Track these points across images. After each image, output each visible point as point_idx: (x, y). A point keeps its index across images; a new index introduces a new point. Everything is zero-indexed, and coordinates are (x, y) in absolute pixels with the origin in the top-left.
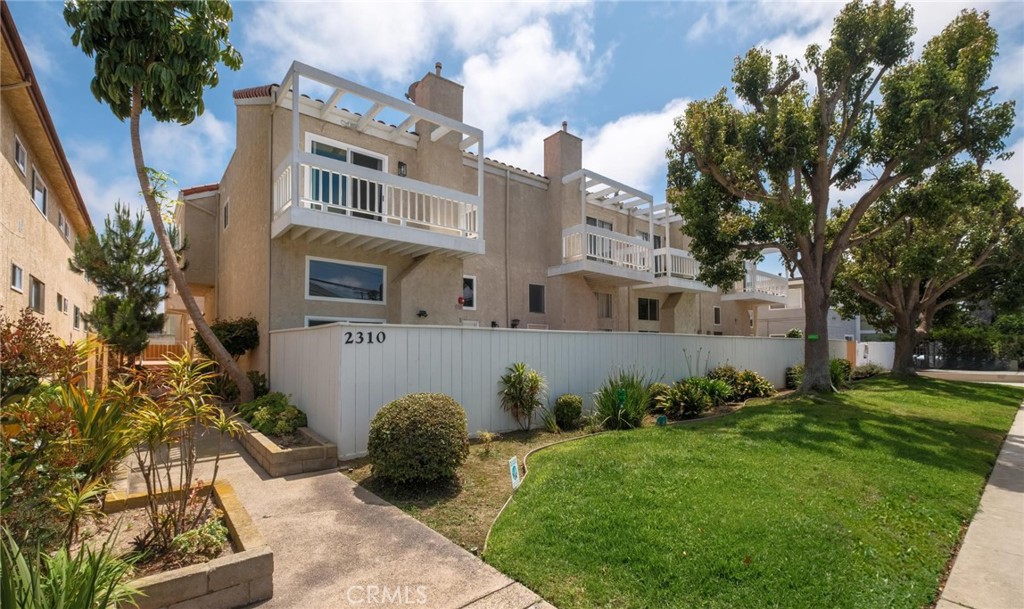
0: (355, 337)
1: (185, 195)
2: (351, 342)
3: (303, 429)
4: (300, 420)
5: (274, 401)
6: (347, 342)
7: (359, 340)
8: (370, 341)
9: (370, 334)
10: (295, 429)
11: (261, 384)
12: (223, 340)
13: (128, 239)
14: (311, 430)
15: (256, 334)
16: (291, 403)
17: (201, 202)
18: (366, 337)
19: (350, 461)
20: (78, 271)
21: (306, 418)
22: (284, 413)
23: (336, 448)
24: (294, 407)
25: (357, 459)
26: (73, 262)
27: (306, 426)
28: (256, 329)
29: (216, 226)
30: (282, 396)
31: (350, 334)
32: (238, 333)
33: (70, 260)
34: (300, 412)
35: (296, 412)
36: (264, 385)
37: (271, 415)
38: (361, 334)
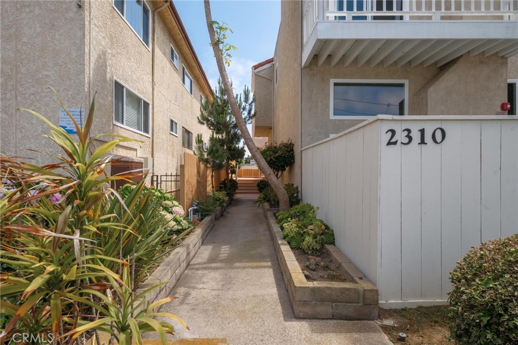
0: (401, 137)
1: (255, 69)
2: (395, 143)
3: (329, 247)
4: (327, 236)
5: (304, 212)
6: (389, 143)
7: (406, 140)
8: (423, 142)
9: (422, 132)
10: (323, 246)
11: (295, 195)
12: (269, 159)
13: (225, 100)
14: (339, 251)
15: (293, 154)
16: (318, 217)
17: (263, 72)
18: (416, 136)
19: (395, 311)
20: (202, 123)
21: (333, 235)
22: (311, 227)
23: (376, 292)
24: (321, 222)
25: (404, 310)
26: (200, 118)
27: (333, 243)
28: (292, 150)
29: (272, 87)
30: (311, 208)
31: (393, 132)
32: (280, 153)
33: (198, 117)
34: (327, 227)
35: (323, 227)
36: (298, 196)
37: (300, 227)
38: (409, 131)
